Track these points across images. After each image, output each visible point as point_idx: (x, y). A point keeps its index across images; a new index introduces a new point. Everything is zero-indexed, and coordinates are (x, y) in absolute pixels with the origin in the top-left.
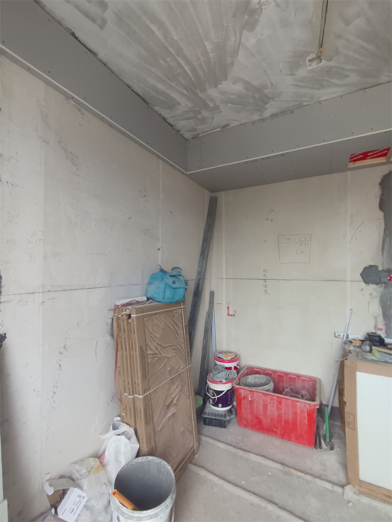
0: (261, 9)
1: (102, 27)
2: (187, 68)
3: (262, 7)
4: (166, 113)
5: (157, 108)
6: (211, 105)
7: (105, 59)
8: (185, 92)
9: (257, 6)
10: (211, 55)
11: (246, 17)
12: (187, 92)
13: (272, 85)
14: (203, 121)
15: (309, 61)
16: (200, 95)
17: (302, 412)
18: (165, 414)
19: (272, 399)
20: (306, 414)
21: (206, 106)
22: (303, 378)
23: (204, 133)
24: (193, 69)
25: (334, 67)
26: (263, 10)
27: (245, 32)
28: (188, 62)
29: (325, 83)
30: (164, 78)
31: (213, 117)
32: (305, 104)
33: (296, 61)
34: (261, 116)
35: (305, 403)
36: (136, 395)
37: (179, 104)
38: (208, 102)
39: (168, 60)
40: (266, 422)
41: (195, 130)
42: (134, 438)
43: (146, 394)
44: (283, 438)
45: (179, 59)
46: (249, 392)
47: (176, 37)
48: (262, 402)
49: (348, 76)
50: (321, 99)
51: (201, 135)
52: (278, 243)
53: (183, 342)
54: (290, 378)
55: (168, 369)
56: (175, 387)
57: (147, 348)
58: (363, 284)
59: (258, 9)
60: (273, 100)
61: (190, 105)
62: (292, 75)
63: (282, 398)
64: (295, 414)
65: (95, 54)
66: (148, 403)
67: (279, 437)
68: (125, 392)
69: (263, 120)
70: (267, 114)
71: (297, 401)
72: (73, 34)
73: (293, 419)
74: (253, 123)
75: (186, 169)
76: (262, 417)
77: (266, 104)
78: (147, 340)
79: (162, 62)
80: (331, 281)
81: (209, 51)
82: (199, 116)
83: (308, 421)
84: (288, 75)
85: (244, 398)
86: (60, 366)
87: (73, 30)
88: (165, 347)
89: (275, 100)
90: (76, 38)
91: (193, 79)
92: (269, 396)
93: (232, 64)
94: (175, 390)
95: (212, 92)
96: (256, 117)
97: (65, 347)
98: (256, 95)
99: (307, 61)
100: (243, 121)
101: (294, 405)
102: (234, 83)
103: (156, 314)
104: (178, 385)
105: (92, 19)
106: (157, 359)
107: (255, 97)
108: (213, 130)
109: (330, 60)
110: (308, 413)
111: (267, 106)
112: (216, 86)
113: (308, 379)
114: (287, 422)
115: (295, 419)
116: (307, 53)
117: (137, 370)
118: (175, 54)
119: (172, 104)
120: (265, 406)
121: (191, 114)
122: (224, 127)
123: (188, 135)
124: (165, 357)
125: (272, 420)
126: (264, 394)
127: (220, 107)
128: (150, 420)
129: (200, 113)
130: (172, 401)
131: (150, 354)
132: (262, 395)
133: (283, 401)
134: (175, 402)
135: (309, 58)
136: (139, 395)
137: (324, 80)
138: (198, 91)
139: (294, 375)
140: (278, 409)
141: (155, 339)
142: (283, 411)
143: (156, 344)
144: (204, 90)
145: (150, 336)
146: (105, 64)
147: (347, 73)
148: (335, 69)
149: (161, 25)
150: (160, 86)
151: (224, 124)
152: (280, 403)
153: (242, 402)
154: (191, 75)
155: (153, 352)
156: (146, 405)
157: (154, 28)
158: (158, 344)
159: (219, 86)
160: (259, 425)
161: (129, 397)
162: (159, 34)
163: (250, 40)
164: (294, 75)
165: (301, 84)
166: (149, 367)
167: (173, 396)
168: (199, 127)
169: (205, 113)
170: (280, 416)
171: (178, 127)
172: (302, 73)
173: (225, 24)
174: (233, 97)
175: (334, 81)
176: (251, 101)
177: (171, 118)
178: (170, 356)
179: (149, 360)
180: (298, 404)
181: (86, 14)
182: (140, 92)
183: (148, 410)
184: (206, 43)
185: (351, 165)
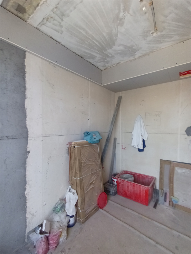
0: (124, 18)
1: (61, 34)
2: (97, 43)
3: (125, 17)
4: (91, 61)
5: (87, 59)
6: (110, 56)
7: (64, 44)
8: (98, 52)
9: (123, 17)
10: (106, 37)
11: (118, 22)
12: (99, 52)
13: (136, 45)
14: (108, 62)
15: (152, 33)
16: (104, 52)
17: (143, 190)
18: (89, 187)
19: (131, 184)
20: (145, 192)
21: (108, 56)
22: (148, 177)
23: (109, 67)
24: (100, 43)
25: (165, 34)
26: (125, 18)
27: (119, 27)
28: (97, 41)
29: (162, 41)
30: (88, 48)
31: (112, 60)
32: (154, 51)
33: (145, 34)
34: (134, 58)
35: (144, 187)
36: (77, 178)
37: (97, 57)
38: (109, 55)
39: (89, 41)
40: (128, 193)
41: (105, 66)
42: (76, 194)
43: (80, 178)
44: (135, 201)
45: (93, 40)
46: (122, 181)
47: (90, 33)
48: (127, 185)
49: (173, 37)
50: (162, 48)
51: (108, 68)
52: (146, 116)
53: (98, 159)
54: (143, 177)
55: (91, 169)
56: (93, 177)
57: (82, 160)
58: (186, 136)
59: (123, 18)
60: (138, 51)
61: (101, 57)
62: (145, 40)
63: (135, 184)
64: (140, 191)
65: (60, 43)
66: (82, 181)
67: (134, 200)
68: (73, 176)
69: (135, 59)
70: (137, 56)
71: (141, 186)
72: (52, 38)
73: (139, 193)
74: (131, 61)
75: (101, 84)
76: (127, 191)
77: (135, 52)
78: (82, 157)
79: (86, 42)
80: (170, 134)
81: (105, 36)
82: (106, 61)
83: (145, 194)
84: (143, 40)
85: (120, 183)
86: (49, 164)
87: (52, 36)
88: (89, 160)
89: (139, 50)
90: (53, 39)
91: (100, 47)
92: (130, 183)
93: (116, 39)
94: (94, 178)
95: (109, 51)
96: (132, 58)
97: (50, 157)
98: (130, 50)
99: (151, 34)
100: (126, 61)
101: (140, 188)
102: (119, 46)
103: (86, 146)
104: (95, 176)
105: (58, 32)
106: (86, 164)
107: (130, 51)
108: (113, 65)
109: (162, 32)
110: (145, 191)
111: (136, 53)
112: (111, 48)
113: (151, 178)
114: (136, 194)
115: (140, 193)
116: (150, 31)
117: (77, 168)
118: (91, 39)
119: (93, 57)
120: (128, 187)
121: (102, 60)
122: (118, 64)
123: (102, 68)
124: (90, 164)
125: (131, 193)
126: (128, 182)
127: (115, 56)
128: (82, 188)
129: (106, 59)
130: (92, 182)
131: (83, 162)
132: (127, 182)
133: (135, 186)
134: (93, 183)
135: (151, 32)
136: (78, 178)
137: (161, 40)
138: (103, 51)
139: (145, 176)
140: (133, 188)
141: (85, 157)
142: (135, 190)
143: (86, 159)
144: (106, 50)
145: (83, 155)
146: (64, 46)
147: (173, 36)
148: (165, 35)
149: (84, 30)
150: (87, 51)
151: (117, 63)
152: (134, 186)
153: (119, 185)
154: (99, 46)
155: (84, 162)
156: (81, 182)
157: (81, 31)
158: (86, 158)
159: (112, 48)
160: (125, 195)
161: (74, 178)
162: (84, 33)
163: (122, 29)
164: (146, 40)
165: (150, 43)
166: (82, 167)
167: (93, 180)
168: (107, 65)
169: (108, 59)
170: (134, 191)
171: (97, 66)
172: (149, 39)
173: (110, 25)
174: (119, 51)
175: (166, 40)
176: (128, 52)
177: (94, 62)
178: (92, 164)
179: (82, 165)
180: (141, 187)
181: (55, 30)
182: (79, 54)
183: (81, 184)
184: (104, 33)
185: (181, 77)
